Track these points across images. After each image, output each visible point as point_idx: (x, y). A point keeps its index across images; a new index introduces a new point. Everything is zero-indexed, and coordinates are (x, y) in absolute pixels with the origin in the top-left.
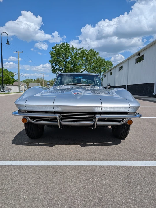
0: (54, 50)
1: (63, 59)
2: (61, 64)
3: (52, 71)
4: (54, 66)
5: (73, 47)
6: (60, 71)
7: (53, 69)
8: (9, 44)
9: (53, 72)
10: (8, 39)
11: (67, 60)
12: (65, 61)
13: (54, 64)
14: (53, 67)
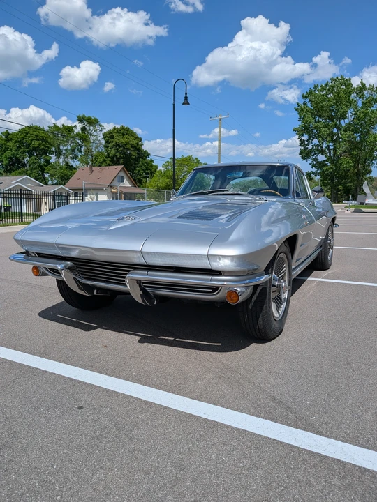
0: (308, 100)
1: (332, 120)
2: (323, 135)
3: (301, 153)
4: (306, 143)
5: (364, 85)
6: (322, 152)
7: (303, 148)
8: (188, 104)
9: (303, 158)
10: (186, 94)
11: (342, 121)
12: (336, 125)
13: (305, 137)
14: (302, 143)
